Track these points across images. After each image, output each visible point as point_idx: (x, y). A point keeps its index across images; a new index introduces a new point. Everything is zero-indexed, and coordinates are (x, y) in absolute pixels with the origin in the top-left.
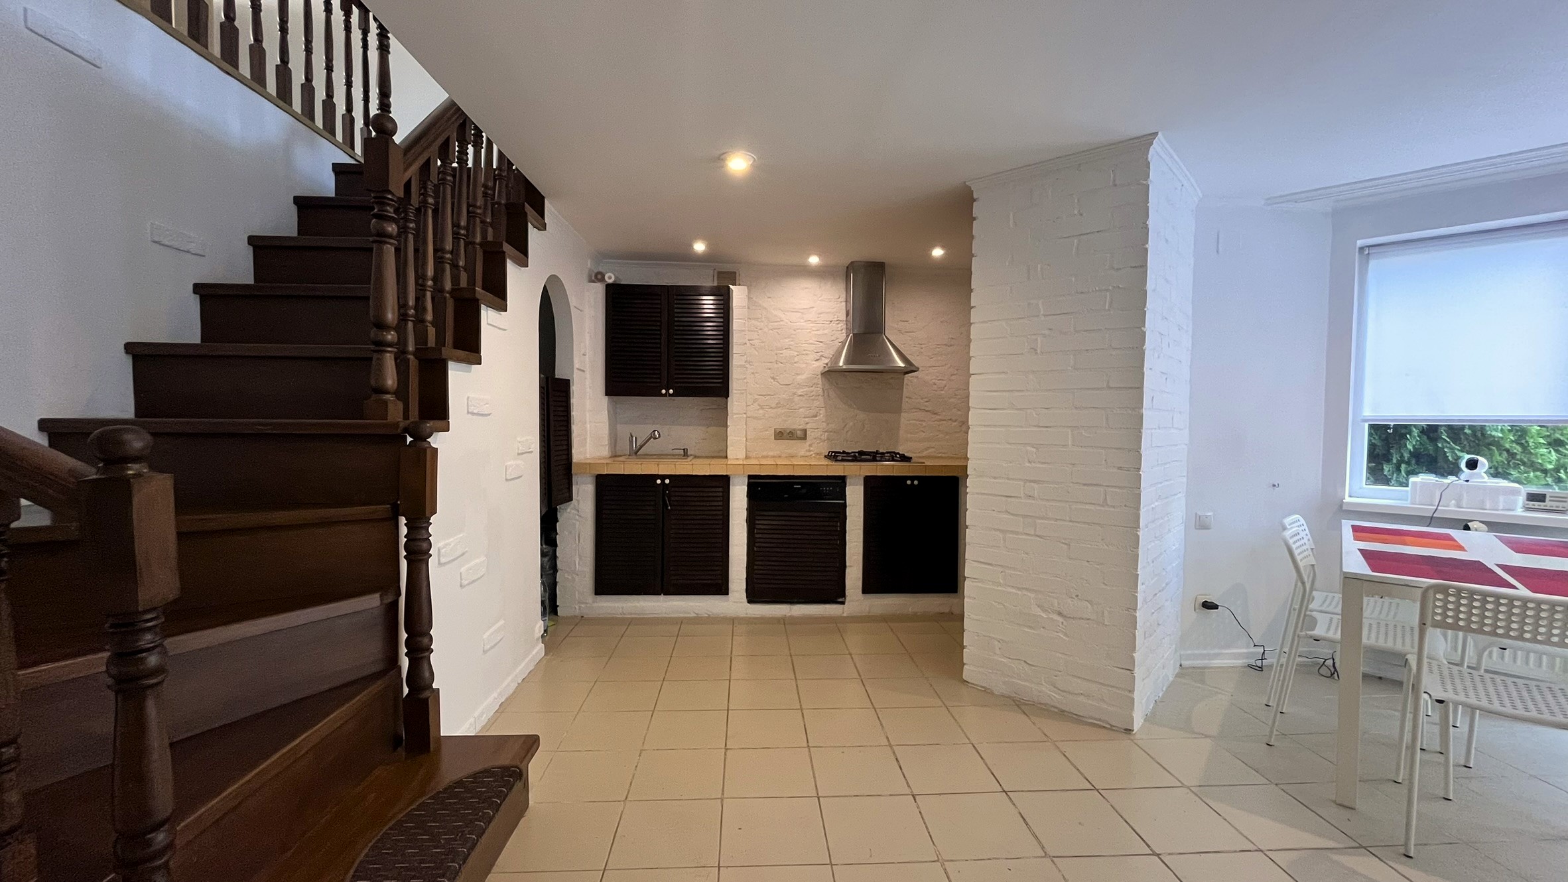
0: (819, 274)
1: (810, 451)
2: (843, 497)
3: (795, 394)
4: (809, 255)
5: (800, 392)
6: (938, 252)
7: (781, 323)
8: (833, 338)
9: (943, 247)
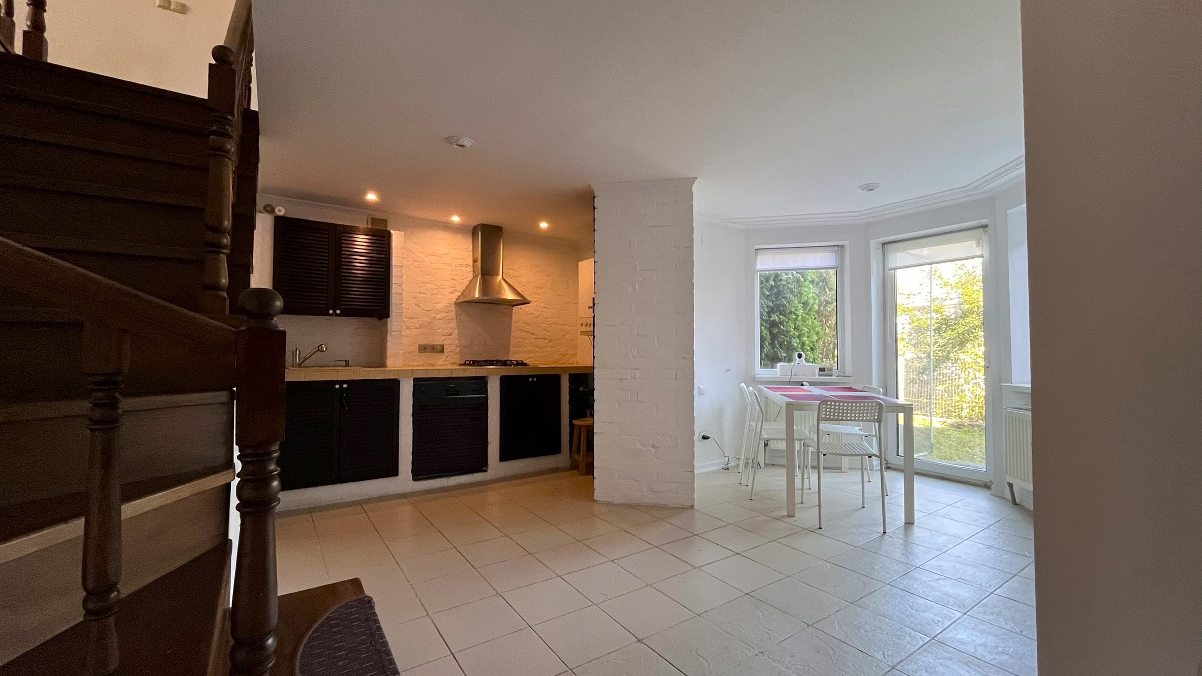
0: (457, 229)
1: (446, 361)
2: (486, 392)
3: (435, 318)
4: (452, 215)
5: (439, 316)
6: (544, 225)
7: (424, 263)
8: (463, 277)
9: (548, 222)
